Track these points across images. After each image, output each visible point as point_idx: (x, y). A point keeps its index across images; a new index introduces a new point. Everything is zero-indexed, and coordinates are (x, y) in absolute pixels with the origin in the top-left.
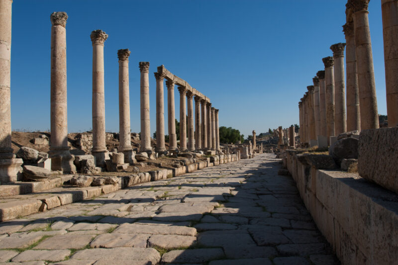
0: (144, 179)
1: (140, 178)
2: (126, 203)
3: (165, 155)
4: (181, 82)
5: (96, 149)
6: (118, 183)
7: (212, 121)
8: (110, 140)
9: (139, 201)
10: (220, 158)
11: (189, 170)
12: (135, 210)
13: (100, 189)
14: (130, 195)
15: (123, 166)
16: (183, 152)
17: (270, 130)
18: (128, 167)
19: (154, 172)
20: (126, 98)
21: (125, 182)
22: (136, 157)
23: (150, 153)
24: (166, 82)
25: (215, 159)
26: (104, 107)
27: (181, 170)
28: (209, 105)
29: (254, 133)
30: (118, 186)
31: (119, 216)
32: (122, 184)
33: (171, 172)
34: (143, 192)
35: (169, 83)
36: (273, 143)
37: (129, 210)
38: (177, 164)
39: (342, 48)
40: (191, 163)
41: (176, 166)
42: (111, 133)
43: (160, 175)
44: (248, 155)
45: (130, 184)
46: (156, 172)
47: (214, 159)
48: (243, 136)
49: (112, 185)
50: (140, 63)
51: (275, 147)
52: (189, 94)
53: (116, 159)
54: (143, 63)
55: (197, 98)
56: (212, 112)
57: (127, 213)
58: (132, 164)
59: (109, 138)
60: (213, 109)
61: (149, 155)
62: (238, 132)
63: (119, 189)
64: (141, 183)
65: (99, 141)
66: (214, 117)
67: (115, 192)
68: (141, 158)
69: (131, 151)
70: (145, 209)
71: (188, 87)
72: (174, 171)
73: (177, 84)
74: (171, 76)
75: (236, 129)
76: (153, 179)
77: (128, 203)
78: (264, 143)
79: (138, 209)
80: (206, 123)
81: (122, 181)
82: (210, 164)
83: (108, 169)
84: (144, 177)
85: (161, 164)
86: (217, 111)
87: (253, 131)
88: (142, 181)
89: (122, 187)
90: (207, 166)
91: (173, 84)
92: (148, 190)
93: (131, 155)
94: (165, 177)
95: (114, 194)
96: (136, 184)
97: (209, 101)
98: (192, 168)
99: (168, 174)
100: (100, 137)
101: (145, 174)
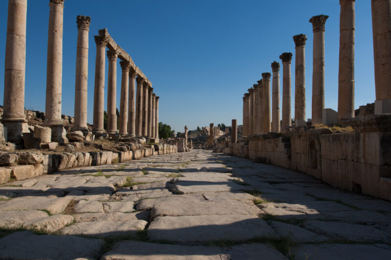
0: (83, 161)
1: (77, 159)
2: (59, 196)
3: (105, 137)
4: (125, 55)
5: (9, 117)
6: (42, 163)
7: (153, 108)
8: (31, 119)
9: (85, 191)
10: (163, 147)
11: (136, 156)
12: (85, 210)
13: (10, 170)
14: (66, 181)
15: (49, 144)
16: (124, 137)
17: (198, 128)
18: (57, 147)
19: (96, 153)
20: (57, 54)
21: (54, 163)
22: (67, 136)
23: (86, 132)
24: (108, 51)
25: (160, 148)
26: (25, 57)
27: (127, 155)
28: (151, 89)
29: (186, 128)
30: (41, 169)
31: (49, 228)
32: (49, 165)
33: (116, 155)
34: (88, 178)
35: (111, 53)
36: (201, 141)
37: (71, 209)
38: (123, 147)
39: (323, 20)
40: (137, 149)
41: (122, 150)
42: (33, 111)
43: (104, 159)
44: (185, 149)
45: (62, 167)
46: (98, 153)
47: (158, 147)
48: (173, 131)
49: (33, 166)
50: (78, 16)
51: (203, 145)
52: (132, 72)
53: (40, 135)
54: (83, 17)
55: (140, 80)
56: (153, 99)
57: (68, 219)
58: (61, 143)
59: (30, 117)
60: (154, 95)
61: (85, 135)
62: (169, 127)
63: (44, 174)
64: (78, 166)
65: (13, 105)
66: (155, 104)
67: (36, 177)
68: (75, 137)
69: (61, 126)
70: (107, 207)
71: (132, 64)
72: (120, 155)
73: (120, 57)
74: (114, 45)
75: (168, 125)
76: (94, 163)
77: (64, 196)
78: (194, 140)
79: (92, 208)
80: (147, 109)
81: (49, 162)
82: (155, 153)
83: (26, 146)
84: (83, 158)
85: (103, 145)
86: (157, 98)
87: (186, 127)
88: (80, 164)
89: (49, 170)
90: (152, 155)
91: (116, 56)
92: (95, 176)
93: (62, 132)
94: (109, 161)
95: (35, 181)
96: (70, 168)
97: (151, 86)
98: (138, 154)
99: (114, 158)
100: (15, 100)
101: (84, 154)
